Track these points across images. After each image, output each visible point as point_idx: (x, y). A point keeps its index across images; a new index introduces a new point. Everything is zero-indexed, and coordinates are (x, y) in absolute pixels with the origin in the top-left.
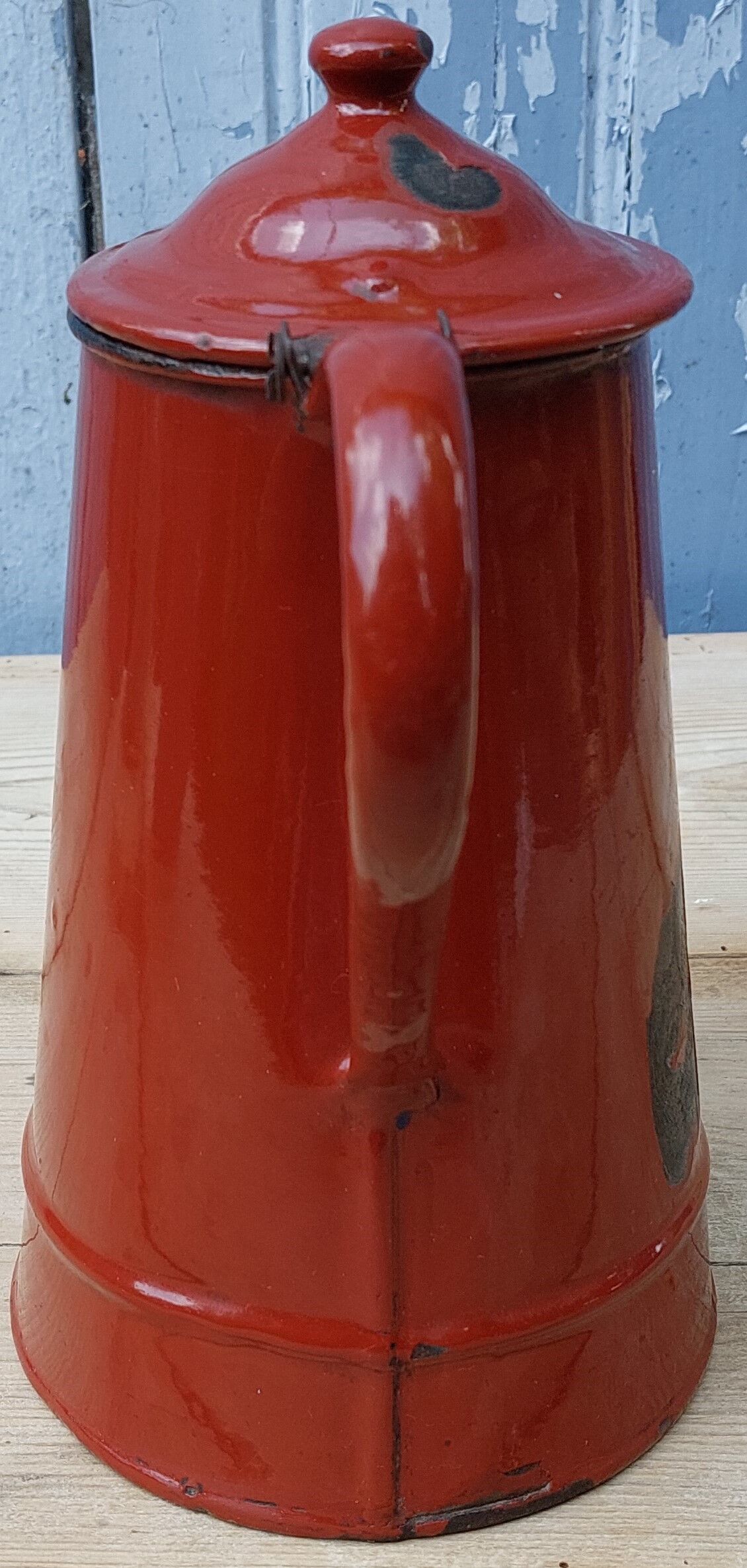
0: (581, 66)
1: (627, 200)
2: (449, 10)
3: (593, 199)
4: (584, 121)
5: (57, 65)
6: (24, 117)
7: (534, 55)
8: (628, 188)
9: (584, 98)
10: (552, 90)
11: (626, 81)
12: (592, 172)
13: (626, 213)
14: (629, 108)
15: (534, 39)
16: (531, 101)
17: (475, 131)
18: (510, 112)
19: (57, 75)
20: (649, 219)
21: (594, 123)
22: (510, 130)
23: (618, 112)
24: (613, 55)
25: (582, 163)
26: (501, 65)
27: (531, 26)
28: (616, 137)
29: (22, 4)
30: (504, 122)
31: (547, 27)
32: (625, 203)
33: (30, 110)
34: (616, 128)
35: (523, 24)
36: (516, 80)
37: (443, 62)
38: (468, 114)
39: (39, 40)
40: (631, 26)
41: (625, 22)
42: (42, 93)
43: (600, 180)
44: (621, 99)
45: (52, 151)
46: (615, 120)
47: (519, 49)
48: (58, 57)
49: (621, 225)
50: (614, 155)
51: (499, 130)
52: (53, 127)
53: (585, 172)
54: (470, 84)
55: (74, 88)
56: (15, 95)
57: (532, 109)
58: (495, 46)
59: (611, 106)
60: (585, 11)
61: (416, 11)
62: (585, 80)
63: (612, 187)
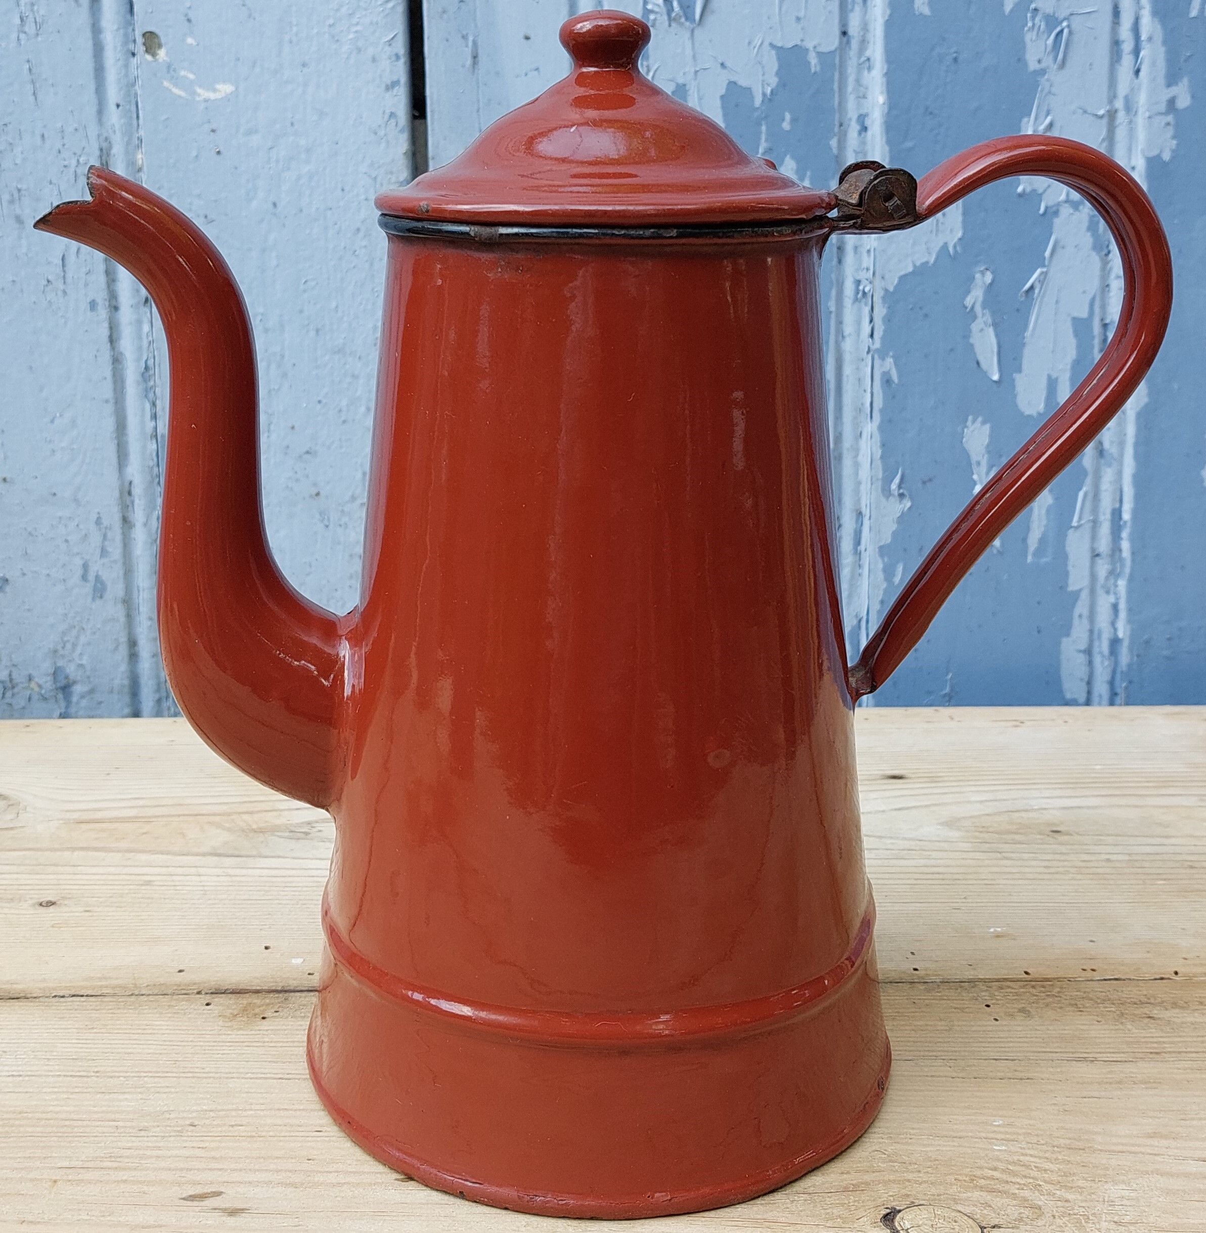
1: (871, 347)
3: (843, 344)
4: (835, 282)
8: (872, 336)
11: (869, 251)
12: (841, 322)
13: (870, 356)
14: (871, 272)
20: (890, 361)
21: (843, 283)
23: (863, 275)
28: (861, 296)
32: (869, 348)
34: (861, 288)
43: (848, 329)
46: (860, 281)
49: (866, 366)
50: (860, 310)
53: (837, 322)
56: (365, 247)
59: (857, 270)
62: (836, 248)
63: (858, 335)
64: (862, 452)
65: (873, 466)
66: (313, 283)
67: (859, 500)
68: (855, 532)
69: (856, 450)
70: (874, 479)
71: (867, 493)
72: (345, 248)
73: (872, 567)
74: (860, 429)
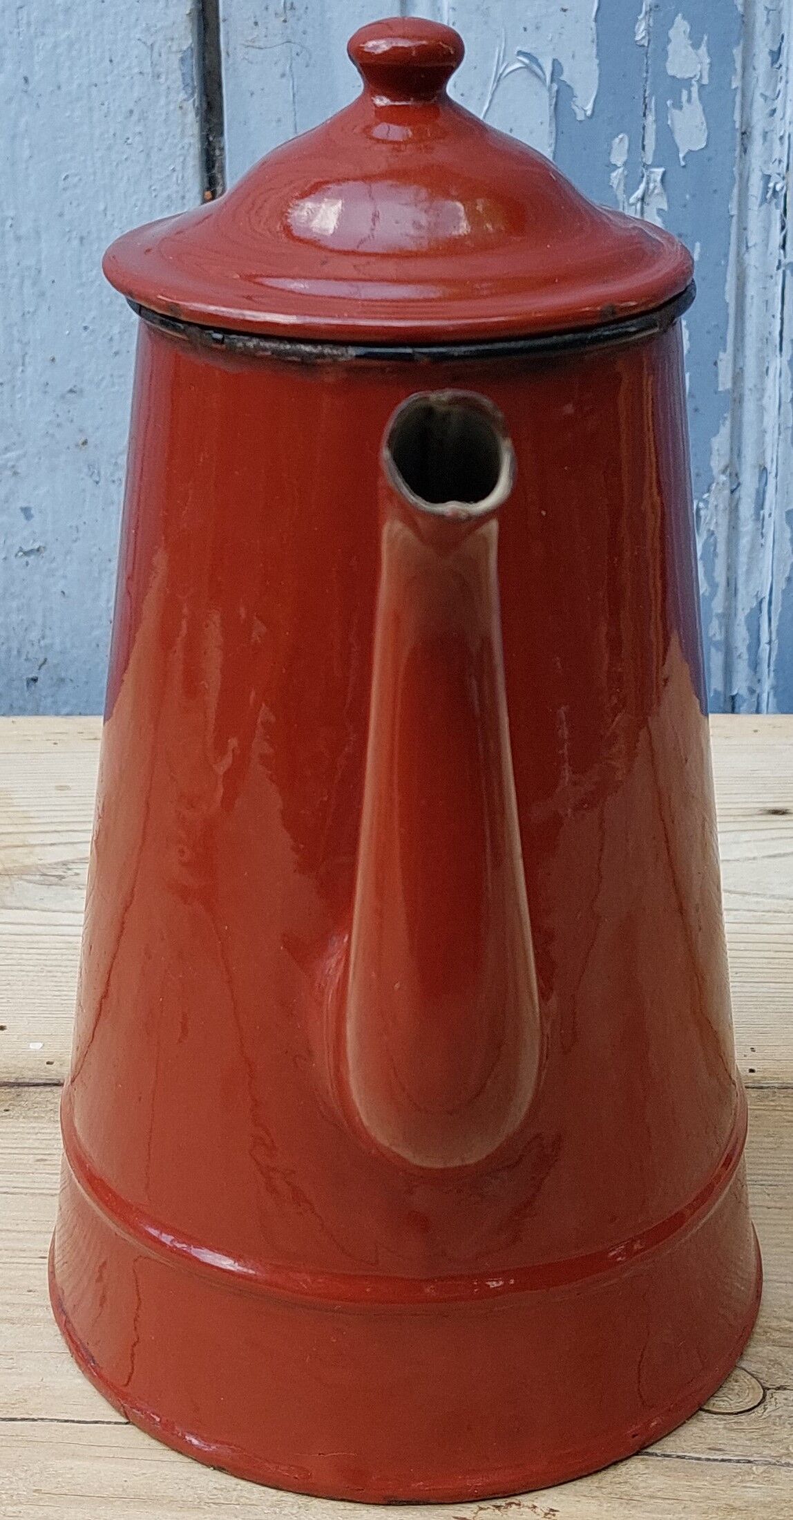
0: (734, 122)
1: (782, 258)
2: (597, 61)
3: (746, 256)
4: (737, 177)
5: (185, 105)
6: (148, 155)
7: (684, 108)
8: (784, 247)
9: (737, 153)
10: (703, 145)
11: (781, 138)
12: (745, 229)
13: (781, 271)
14: (784, 165)
15: (685, 93)
16: (681, 155)
17: (622, 184)
18: (659, 166)
19: (185, 114)
21: (748, 179)
22: (659, 184)
23: (773, 169)
24: (768, 111)
25: (735, 220)
26: (651, 118)
27: (683, 80)
28: (771, 195)
29: (149, 43)
30: (652, 176)
31: (698, 81)
32: (780, 261)
33: (156, 149)
34: (771, 185)
35: (673, 77)
36: (666, 135)
37: (589, 113)
38: (616, 167)
39: (167, 79)
40: (787, 82)
41: (781, 78)
42: (168, 133)
43: (754, 238)
44: (776, 156)
45: (177, 192)
46: (770, 176)
47: (669, 103)
48: (186, 96)
49: (776, 284)
50: (769, 214)
51: (648, 183)
52: (178, 168)
53: (739, 229)
54: (617, 136)
55: (202, 129)
56: (140, 133)
57: (683, 163)
58: (645, 98)
59: (766, 162)
60: (738, 65)
61: (561, 60)
62: (738, 135)
63: (767, 245)
64: (767, 394)
65: (782, 411)
66: (77, 179)
67: (764, 452)
68: (758, 492)
69: (761, 390)
70: (782, 427)
71: (773, 445)
72: (114, 135)
73: (777, 536)
74: (767, 365)
